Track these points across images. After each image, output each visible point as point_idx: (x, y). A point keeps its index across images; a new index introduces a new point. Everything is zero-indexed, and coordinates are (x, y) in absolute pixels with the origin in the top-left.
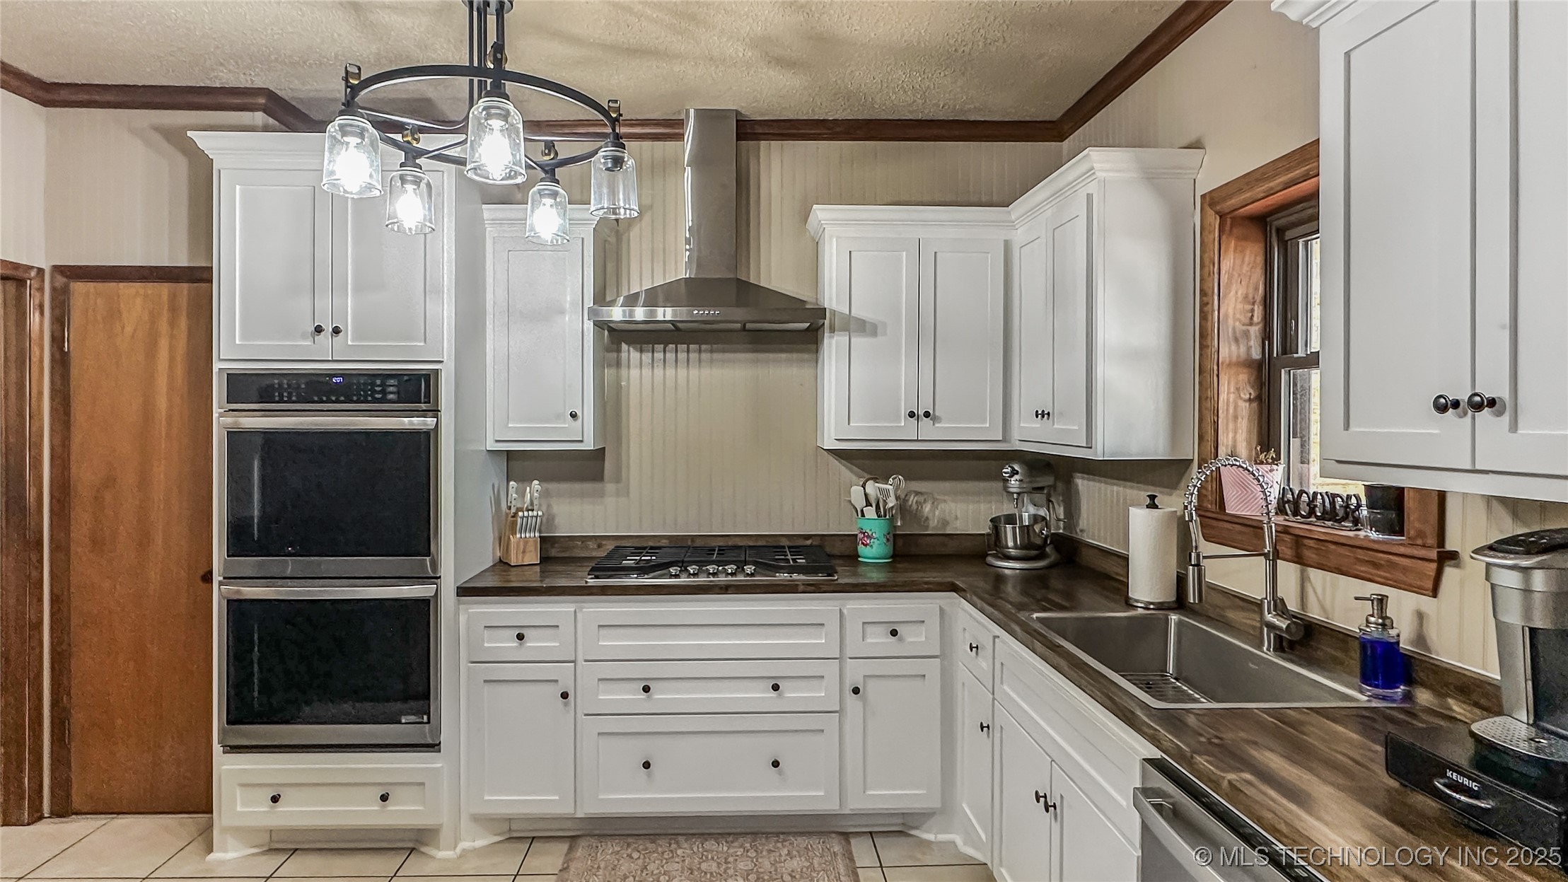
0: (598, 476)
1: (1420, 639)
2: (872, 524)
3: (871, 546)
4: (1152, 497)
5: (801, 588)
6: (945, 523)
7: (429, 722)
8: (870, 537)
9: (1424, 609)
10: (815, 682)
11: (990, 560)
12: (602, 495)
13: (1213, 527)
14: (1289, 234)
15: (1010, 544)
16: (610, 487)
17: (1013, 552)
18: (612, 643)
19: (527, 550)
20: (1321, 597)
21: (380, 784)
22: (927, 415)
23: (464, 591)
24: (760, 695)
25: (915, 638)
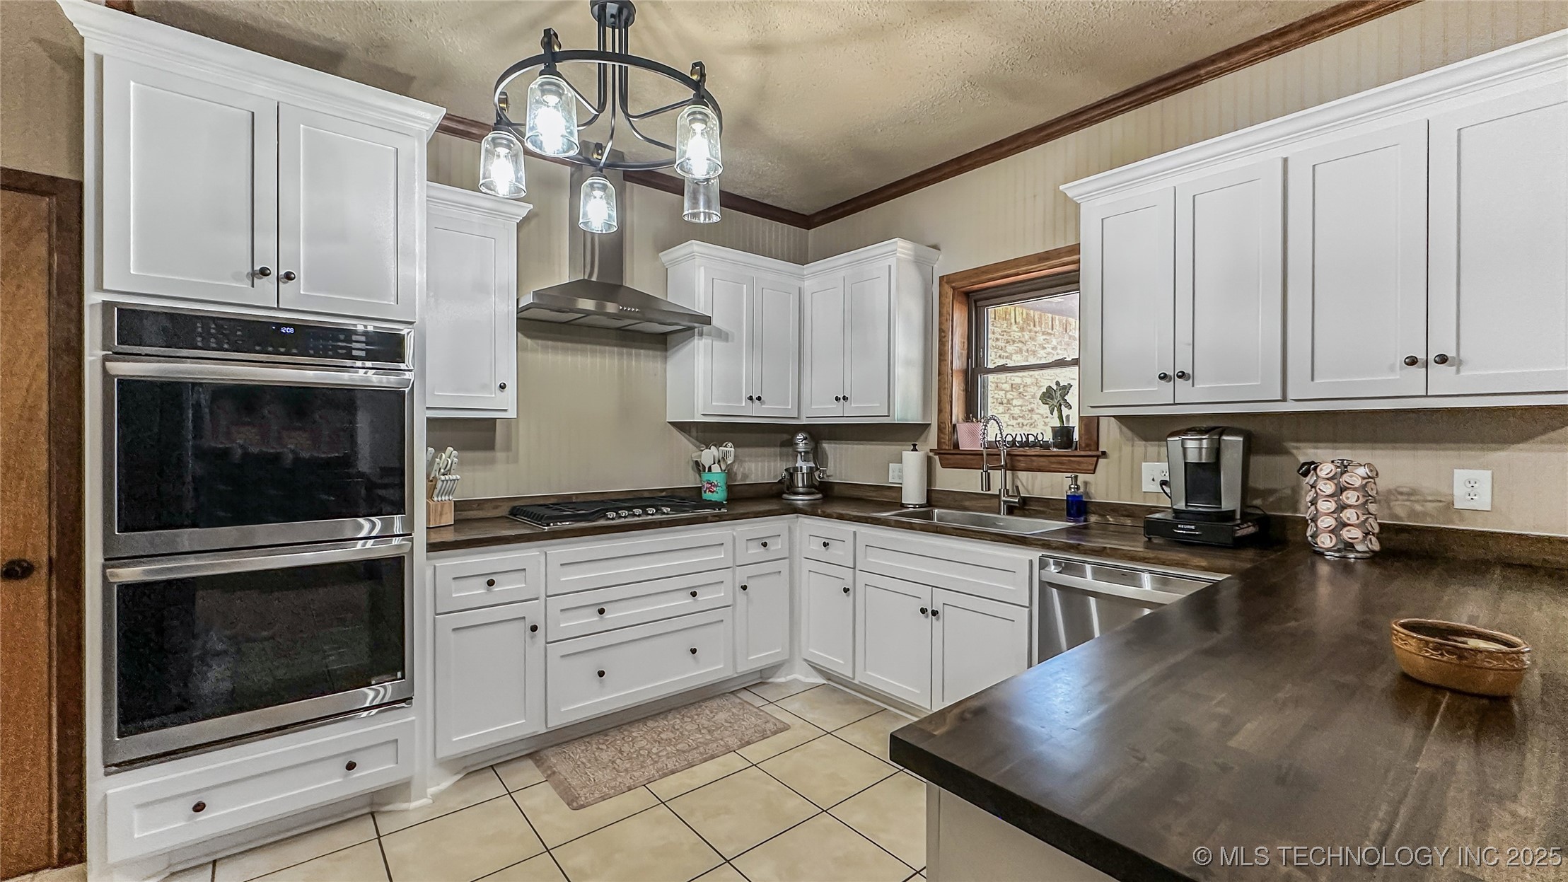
0: (489, 445)
1: (1087, 494)
2: (716, 475)
3: (717, 493)
4: (915, 445)
5: (710, 518)
6: (745, 476)
7: (403, 677)
8: (716, 486)
9: (1087, 480)
10: (717, 587)
11: (785, 496)
12: (492, 462)
13: (947, 459)
14: (979, 304)
15: (800, 485)
16: (500, 455)
17: (801, 490)
18: (573, 577)
19: (444, 512)
20: (1025, 484)
21: (344, 754)
22: (759, 399)
23: (432, 547)
24: (684, 601)
25: (777, 547)
